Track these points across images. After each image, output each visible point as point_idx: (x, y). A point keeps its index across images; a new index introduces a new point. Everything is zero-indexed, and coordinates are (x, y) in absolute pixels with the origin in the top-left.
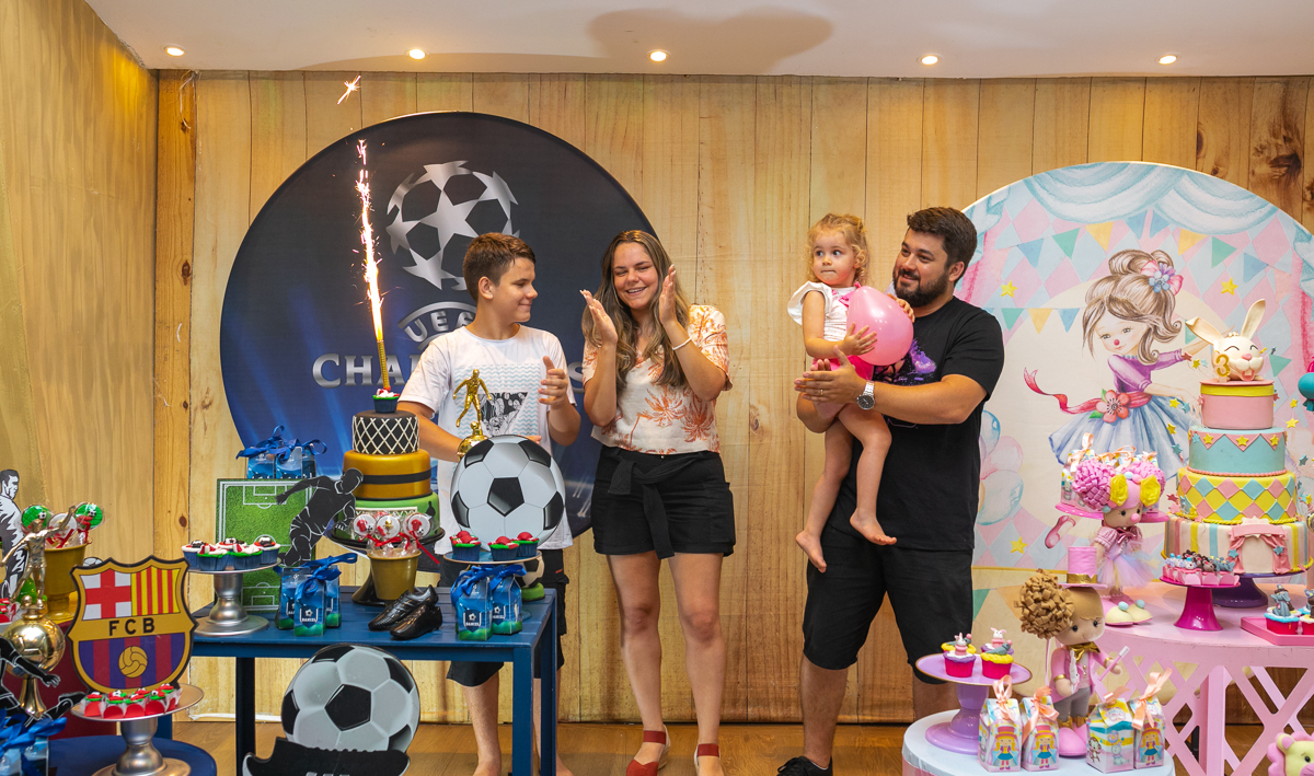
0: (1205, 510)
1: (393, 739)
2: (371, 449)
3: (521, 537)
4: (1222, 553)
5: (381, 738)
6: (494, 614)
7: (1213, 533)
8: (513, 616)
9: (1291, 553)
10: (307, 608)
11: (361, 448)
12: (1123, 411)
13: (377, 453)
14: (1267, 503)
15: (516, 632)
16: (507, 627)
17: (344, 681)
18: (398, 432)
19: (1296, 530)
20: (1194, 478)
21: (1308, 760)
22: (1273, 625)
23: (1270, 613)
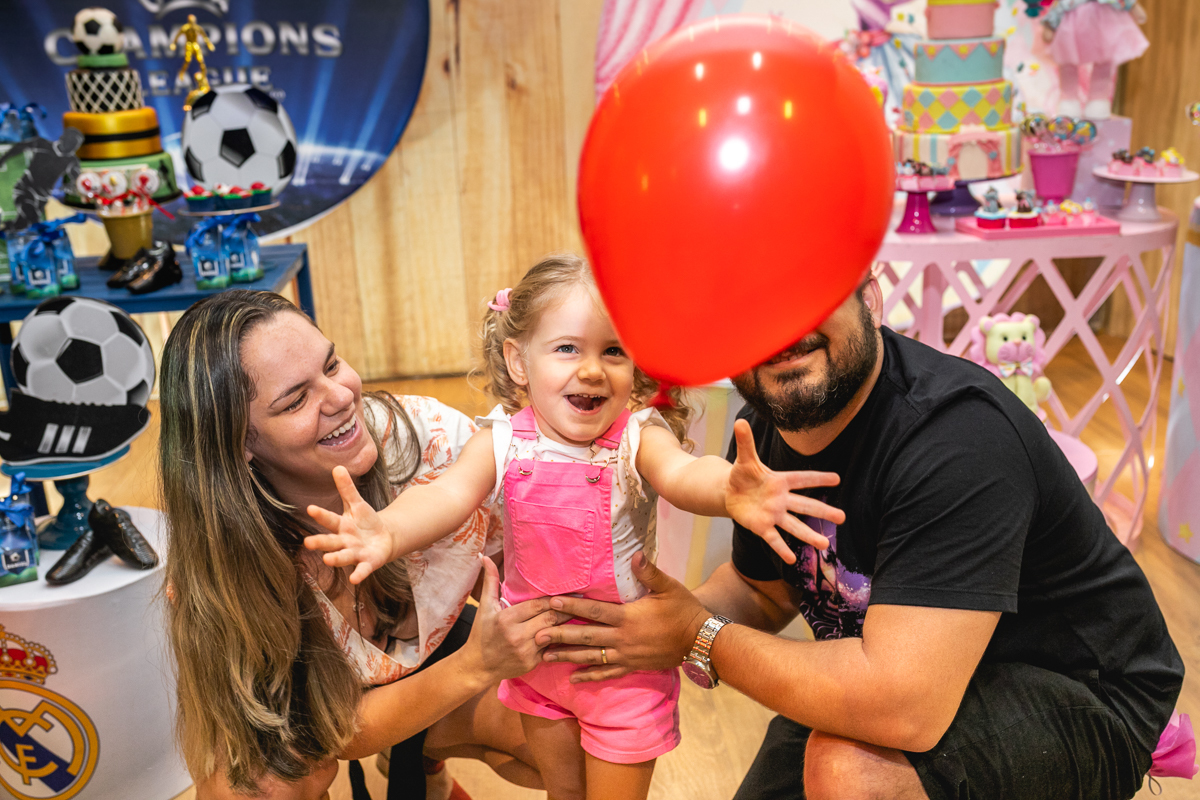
0: (927, 121)
1: (131, 394)
2: (89, 108)
3: (255, 187)
4: (942, 161)
5: (117, 392)
6: (231, 262)
7: (934, 144)
8: (252, 263)
9: (1004, 158)
10: (37, 270)
11: (78, 107)
12: (864, 50)
13: (97, 112)
14: (984, 109)
15: (257, 280)
16: (247, 275)
17: (71, 334)
18: (115, 88)
19: (1010, 137)
20: (919, 90)
21: (1005, 339)
22: (983, 223)
23: (981, 213)
